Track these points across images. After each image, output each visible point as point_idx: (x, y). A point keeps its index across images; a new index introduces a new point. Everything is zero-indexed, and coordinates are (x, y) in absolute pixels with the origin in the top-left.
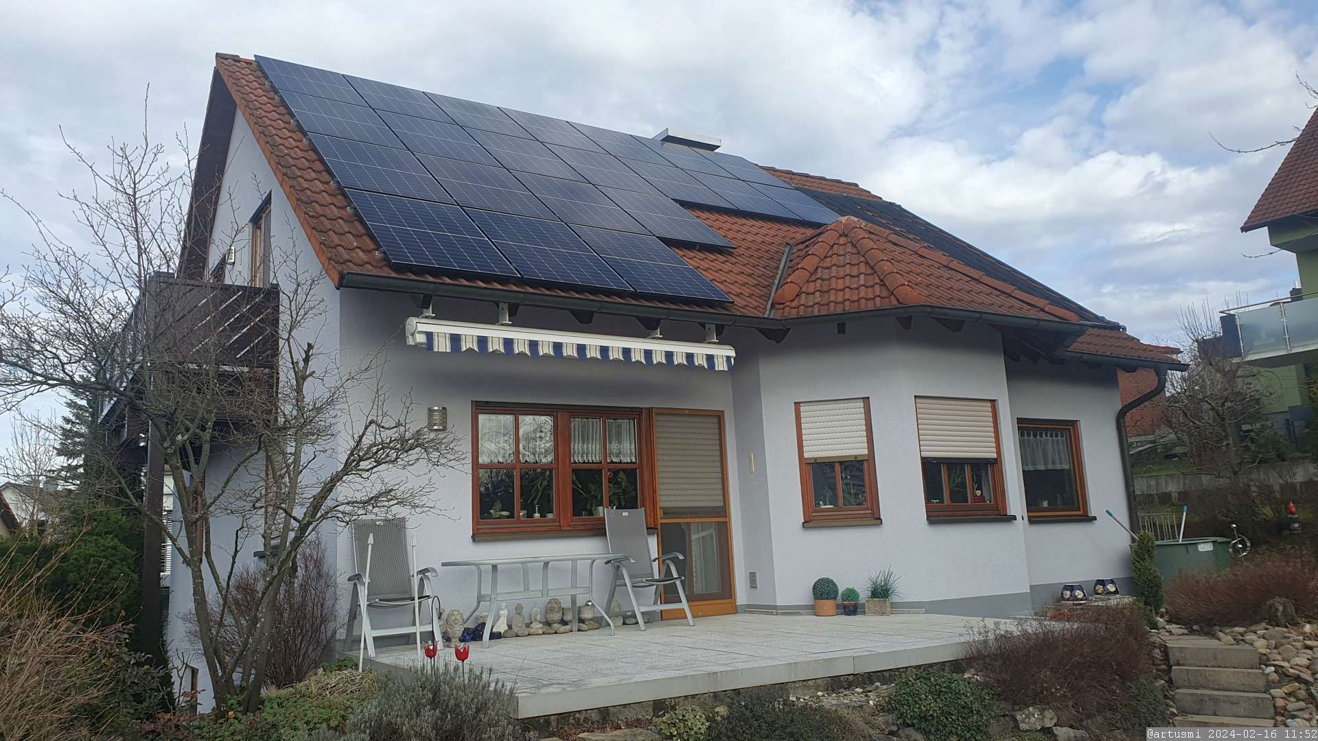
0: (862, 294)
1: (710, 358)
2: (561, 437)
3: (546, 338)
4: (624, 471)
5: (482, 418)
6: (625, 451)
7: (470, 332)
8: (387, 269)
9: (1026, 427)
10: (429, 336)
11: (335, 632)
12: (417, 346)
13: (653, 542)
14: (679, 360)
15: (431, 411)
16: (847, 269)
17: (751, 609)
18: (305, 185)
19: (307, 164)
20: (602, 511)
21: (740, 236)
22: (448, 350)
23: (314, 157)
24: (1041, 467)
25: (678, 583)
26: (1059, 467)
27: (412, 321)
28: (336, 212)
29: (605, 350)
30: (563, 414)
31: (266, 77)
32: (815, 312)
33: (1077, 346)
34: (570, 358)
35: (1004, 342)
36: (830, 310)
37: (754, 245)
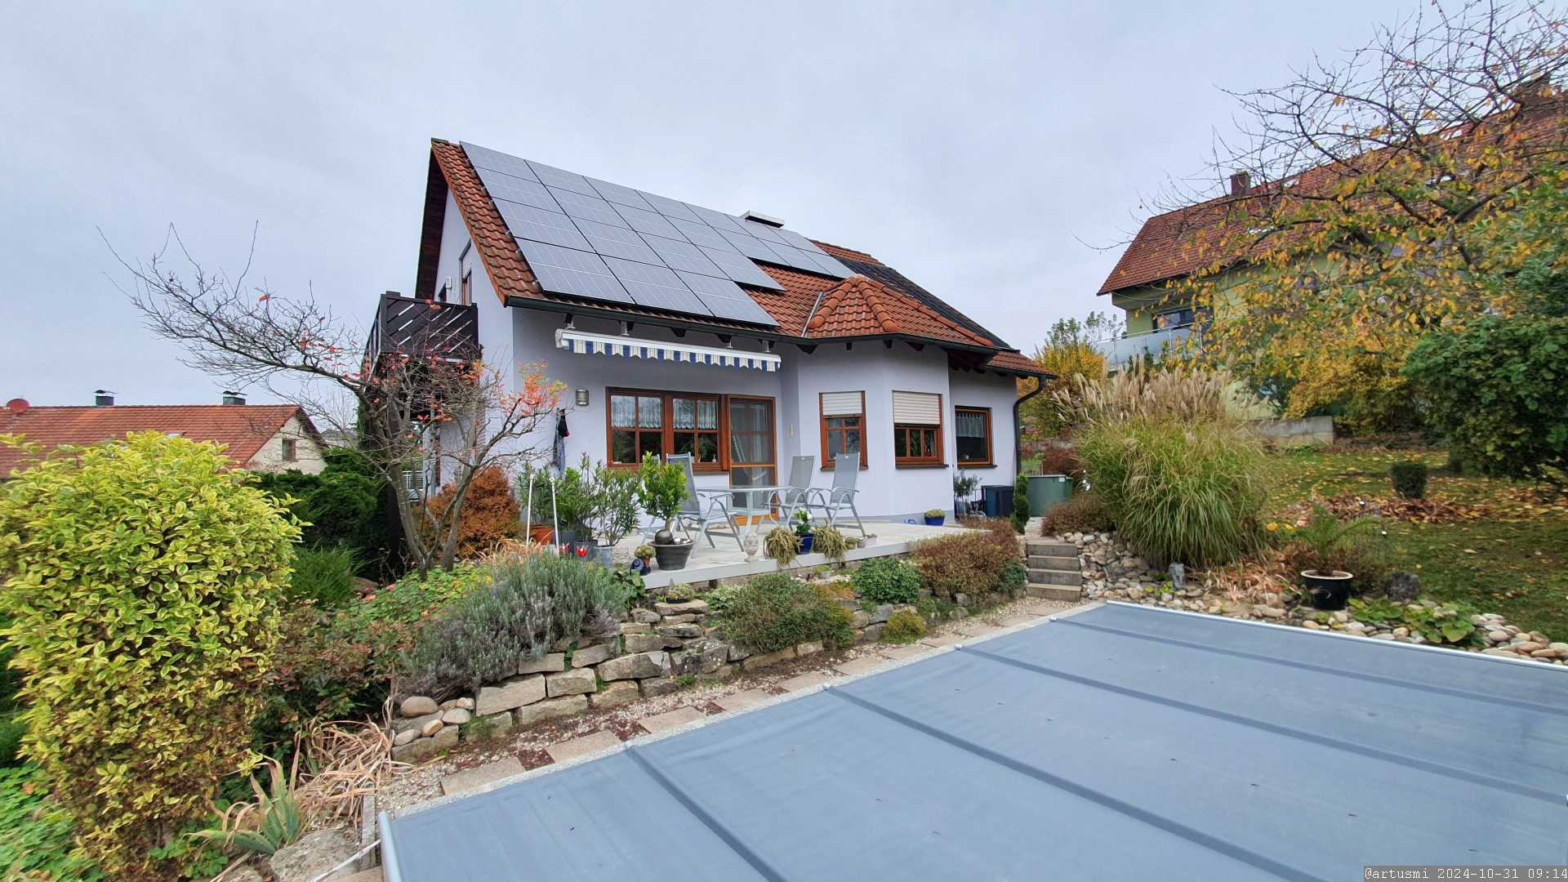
0: (863, 325)
1: (764, 363)
2: (667, 411)
3: (653, 347)
4: (707, 434)
5: (612, 397)
6: (708, 421)
7: (600, 341)
8: (541, 295)
9: (961, 412)
10: (571, 342)
12: (563, 348)
13: (725, 481)
14: (743, 363)
15: (577, 392)
16: (855, 308)
18: (488, 234)
19: (491, 220)
21: (791, 284)
22: (584, 352)
23: (497, 215)
24: (970, 435)
26: (977, 436)
27: (559, 331)
28: (509, 254)
29: (693, 355)
30: (666, 396)
31: (467, 157)
32: (833, 334)
33: (995, 362)
34: (669, 361)
35: (949, 357)
36: (843, 333)
37: (798, 290)
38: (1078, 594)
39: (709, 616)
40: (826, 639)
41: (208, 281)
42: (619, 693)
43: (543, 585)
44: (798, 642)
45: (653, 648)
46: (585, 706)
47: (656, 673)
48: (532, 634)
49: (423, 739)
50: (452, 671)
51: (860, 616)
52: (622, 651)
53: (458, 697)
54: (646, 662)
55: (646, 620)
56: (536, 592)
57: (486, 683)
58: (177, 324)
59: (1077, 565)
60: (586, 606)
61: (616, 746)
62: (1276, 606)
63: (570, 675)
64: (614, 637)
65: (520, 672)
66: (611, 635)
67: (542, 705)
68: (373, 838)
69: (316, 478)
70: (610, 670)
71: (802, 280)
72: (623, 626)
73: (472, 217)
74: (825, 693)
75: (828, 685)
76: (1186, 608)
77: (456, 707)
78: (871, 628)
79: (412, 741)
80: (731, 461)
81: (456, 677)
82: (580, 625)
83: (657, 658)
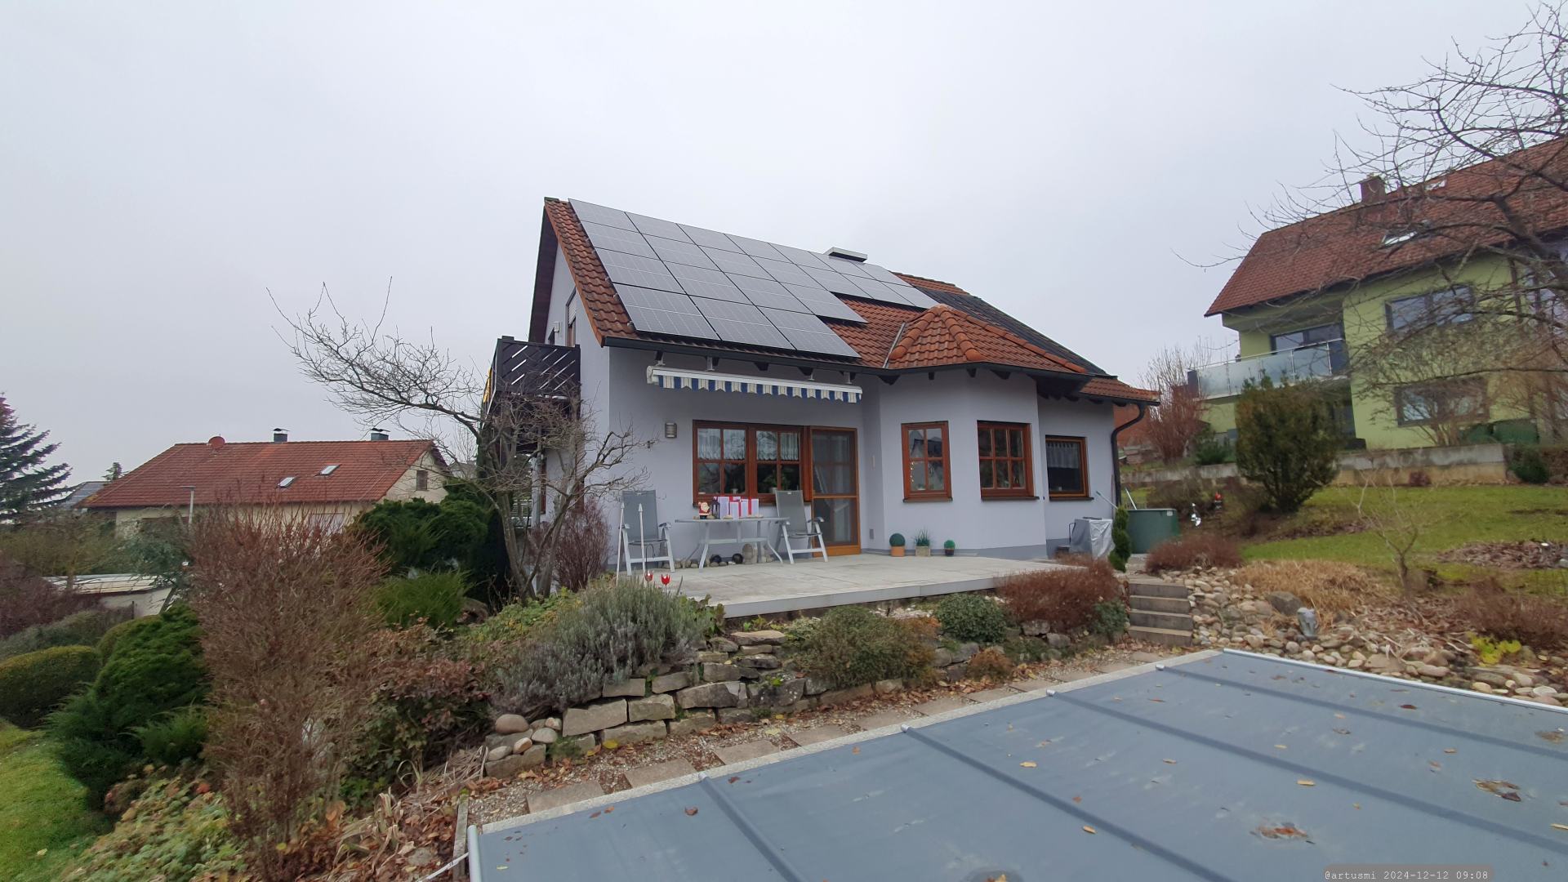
0: (945, 354)
1: (845, 394)
2: (750, 442)
3: (737, 380)
4: (790, 466)
5: (699, 430)
6: (790, 453)
7: (687, 376)
8: (634, 335)
9: (1051, 441)
10: (661, 378)
11: (606, 561)
12: (653, 384)
13: (808, 511)
14: (825, 395)
15: (666, 425)
16: (937, 338)
17: (869, 551)
18: (589, 281)
19: (593, 268)
20: (775, 491)
21: (873, 316)
22: (673, 387)
24: (1063, 466)
25: (820, 537)
26: (1071, 466)
27: (650, 368)
28: (607, 298)
29: (775, 388)
30: (750, 428)
31: (574, 212)
32: (915, 365)
33: (1086, 389)
34: (752, 394)
35: (1037, 386)
36: (925, 364)
37: (881, 322)
38: (1188, 640)
39: (786, 648)
40: (906, 675)
41: (350, 332)
42: (697, 721)
43: (626, 611)
44: (876, 679)
45: (730, 678)
46: (664, 733)
47: (733, 703)
48: (615, 658)
49: (514, 756)
50: (542, 690)
51: (942, 654)
52: (702, 679)
53: (546, 717)
54: (723, 692)
55: (724, 649)
56: (619, 617)
57: (573, 704)
58: (325, 369)
59: (1187, 608)
60: (666, 633)
61: (690, 776)
62: (1435, 663)
63: (650, 701)
64: (692, 664)
65: (605, 695)
66: (688, 662)
67: (623, 729)
68: (463, 850)
69: (437, 506)
70: (688, 698)
71: (882, 312)
72: (701, 654)
73: (577, 266)
74: (904, 735)
75: (906, 727)
76: (1319, 660)
77: (545, 726)
78: (956, 667)
79: (504, 757)
80: (813, 491)
81: (545, 697)
82: (660, 651)
83: (734, 687)
